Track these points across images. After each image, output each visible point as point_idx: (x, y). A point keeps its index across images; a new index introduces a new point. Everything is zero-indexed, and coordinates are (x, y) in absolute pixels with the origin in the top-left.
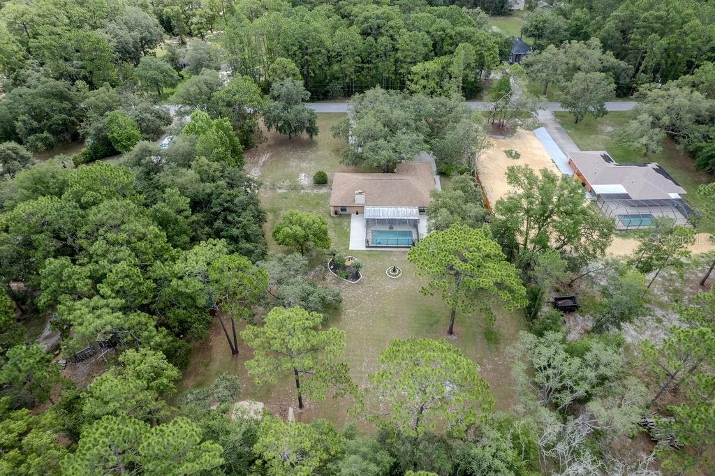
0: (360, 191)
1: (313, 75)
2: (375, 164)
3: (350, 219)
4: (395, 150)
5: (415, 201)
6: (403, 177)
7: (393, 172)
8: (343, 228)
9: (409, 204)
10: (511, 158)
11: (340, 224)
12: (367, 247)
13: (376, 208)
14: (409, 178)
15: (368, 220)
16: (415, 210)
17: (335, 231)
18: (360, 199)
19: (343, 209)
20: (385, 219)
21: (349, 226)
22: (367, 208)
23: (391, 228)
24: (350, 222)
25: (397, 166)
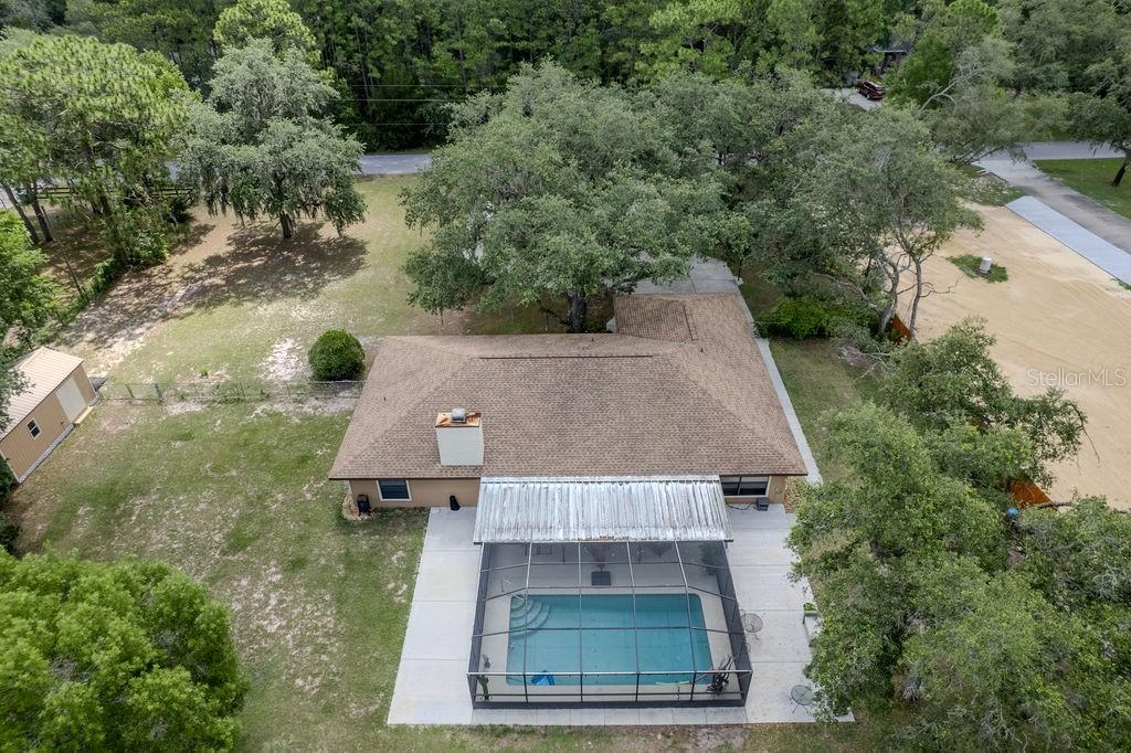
0: (459, 412)
1: (376, 74)
2: (528, 296)
3: (420, 530)
4: (607, 238)
5: (703, 450)
6: (644, 347)
7: (601, 329)
8: (378, 587)
9: (679, 464)
10: (981, 281)
11: (373, 560)
12: (477, 706)
13: (536, 484)
14: (668, 349)
15: (492, 552)
16: (707, 491)
17: (340, 600)
18: (461, 448)
19: (394, 488)
20: (573, 545)
21: (409, 573)
22: (491, 486)
23: (601, 578)
24: (414, 553)
25: (618, 303)
